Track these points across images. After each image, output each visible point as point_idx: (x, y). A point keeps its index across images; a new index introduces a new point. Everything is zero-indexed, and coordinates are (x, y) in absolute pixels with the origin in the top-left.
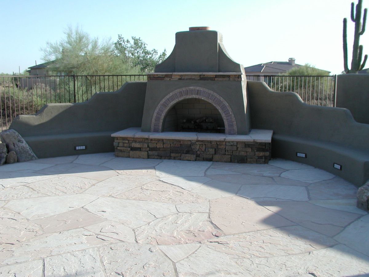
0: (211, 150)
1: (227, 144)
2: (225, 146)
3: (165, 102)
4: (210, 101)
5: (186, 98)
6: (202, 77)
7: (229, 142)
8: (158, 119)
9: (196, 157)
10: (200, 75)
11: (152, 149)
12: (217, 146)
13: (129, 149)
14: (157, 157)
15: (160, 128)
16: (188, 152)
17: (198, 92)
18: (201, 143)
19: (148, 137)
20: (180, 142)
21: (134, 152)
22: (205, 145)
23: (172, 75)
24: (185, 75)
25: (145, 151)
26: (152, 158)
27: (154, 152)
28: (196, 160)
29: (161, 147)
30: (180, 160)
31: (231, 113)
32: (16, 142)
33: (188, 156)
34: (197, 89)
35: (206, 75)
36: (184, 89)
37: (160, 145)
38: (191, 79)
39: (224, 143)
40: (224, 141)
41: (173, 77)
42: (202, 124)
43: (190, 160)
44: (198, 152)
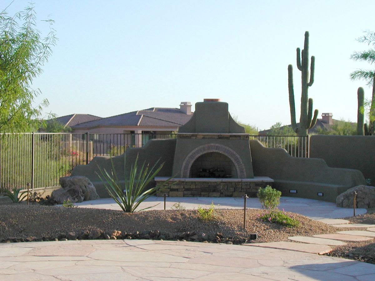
0: (231, 189)
1: (243, 184)
2: (241, 186)
3: (192, 155)
4: (226, 154)
5: (208, 152)
6: (220, 136)
7: (244, 182)
8: (186, 168)
9: (221, 194)
10: (219, 135)
11: (187, 190)
12: (236, 186)
13: (169, 190)
14: (190, 196)
15: (188, 174)
16: (214, 191)
17: (217, 148)
18: (224, 184)
19: (184, 181)
20: (208, 184)
21: (173, 192)
22: (227, 185)
23: (197, 135)
24: (208, 135)
25: (182, 191)
26: (186, 197)
27: (188, 192)
28: (220, 197)
29: (193, 188)
30: (209, 197)
31: (241, 163)
32: (87, 185)
33: (215, 194)
34: (217, 145)
35: (223, 135)
36: (206, 145)
37: (193, 187)
38: (212, 138)
39: (241, 184)
40: (241, 182)
41: (198, 136)
42: (215, 172)
43: (216, 197)
44: (222, 191)
